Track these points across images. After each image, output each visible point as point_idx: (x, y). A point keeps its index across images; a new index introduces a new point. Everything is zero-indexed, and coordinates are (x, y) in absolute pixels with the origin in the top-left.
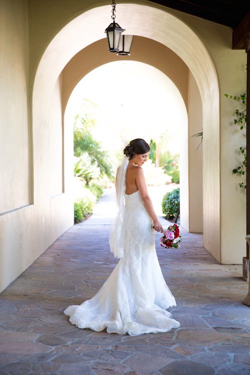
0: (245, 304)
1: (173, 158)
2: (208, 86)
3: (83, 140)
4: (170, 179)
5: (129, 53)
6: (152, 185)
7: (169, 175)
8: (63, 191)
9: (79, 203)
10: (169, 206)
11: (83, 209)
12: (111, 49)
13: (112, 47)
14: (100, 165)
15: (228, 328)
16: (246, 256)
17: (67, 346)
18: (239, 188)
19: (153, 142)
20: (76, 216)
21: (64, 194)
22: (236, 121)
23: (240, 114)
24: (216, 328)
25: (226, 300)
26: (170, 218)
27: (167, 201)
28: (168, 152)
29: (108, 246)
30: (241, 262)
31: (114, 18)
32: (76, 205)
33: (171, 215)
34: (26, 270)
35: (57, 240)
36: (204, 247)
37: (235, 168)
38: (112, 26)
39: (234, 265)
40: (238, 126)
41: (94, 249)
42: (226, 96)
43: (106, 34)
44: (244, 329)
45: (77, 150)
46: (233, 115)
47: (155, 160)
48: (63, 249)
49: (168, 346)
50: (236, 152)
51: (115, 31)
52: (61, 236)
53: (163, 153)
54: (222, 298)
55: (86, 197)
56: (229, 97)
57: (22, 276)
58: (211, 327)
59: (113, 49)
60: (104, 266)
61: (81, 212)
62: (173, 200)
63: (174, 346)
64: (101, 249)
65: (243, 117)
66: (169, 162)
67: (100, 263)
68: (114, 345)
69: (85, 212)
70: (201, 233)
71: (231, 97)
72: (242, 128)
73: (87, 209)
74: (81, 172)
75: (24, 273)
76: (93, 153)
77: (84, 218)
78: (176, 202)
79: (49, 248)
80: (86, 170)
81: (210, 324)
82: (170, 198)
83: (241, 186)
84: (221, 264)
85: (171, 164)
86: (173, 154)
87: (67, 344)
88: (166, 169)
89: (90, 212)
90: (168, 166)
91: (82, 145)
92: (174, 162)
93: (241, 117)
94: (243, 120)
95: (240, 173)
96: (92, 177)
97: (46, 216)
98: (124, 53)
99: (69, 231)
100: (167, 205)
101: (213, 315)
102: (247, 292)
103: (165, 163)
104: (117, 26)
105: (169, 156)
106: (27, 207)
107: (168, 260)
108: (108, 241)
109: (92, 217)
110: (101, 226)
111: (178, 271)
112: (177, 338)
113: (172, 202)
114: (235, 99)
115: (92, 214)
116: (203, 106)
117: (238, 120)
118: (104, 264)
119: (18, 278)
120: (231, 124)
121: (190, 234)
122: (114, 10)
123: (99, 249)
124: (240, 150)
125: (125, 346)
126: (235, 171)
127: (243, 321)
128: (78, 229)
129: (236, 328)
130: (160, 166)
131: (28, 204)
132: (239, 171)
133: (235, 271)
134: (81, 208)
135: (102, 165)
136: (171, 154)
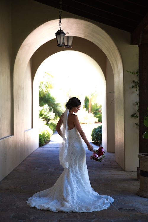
0: (137, 195)
1: (99, 107)
2: (117, 66)
3: (45, 96)
4: (97, 120)
5: (71, 46)
6: (86, 124)
7: (97, 117)
8: (32, 127)
9: (42, 134)
10: (96, 136)
11: (45, 138)
12: (58, 45)
13: (59, 43)
14: (55, 111)
15: (127, 209)
16: (139, 166)
17: (30, 220)
18: (135, 126)
19: (87, 98)
20: (40, 142)
21: (33, 129)
22: (133, 87)
23: (136, 82)
24: (119, 209)
25: (127, 192)
26: (96, 143)
27: (95, 133)
28: (96, 104)
29: (59, 160)
30: (136, 170)
31: (60, 27)
32: (40, 136)
33: (97, 142)
34: (9, 175)
35: (28, 156)
36: (115, 161)
37: (132, 114)
38: (59, 31)
39: (132, 171)
40: (134, 90)
41: (50, 162)
42: (127, 72)
43: (55, 36)
44: (136, 209)
45: (41, 103)
46: (132, 83)
47: (88, 108)
48: (31, 162)
49: (90, 220)
50: (134, 104)
51: (61, 34)
52: (31, 154)
53: (93, 104)
54: (124, 191)
55: (47, 131)
56: (129, 72)
57: (6, 178)
58: (116, 209)
59: (60, 45)
60: (56, 172)
61: (43, 140)
62: (98, 133)
63: (94, 220)
64: (54, 162)
65: (137, 84)
66: (97, 110)
67: (53, 170)
68: (58, 219)
69: (45, 140)
70: (114, 152)
71: (130, 72)
72: (136, 90)
73: (46, 138)
74: (43, 116)
75: (7, 176)
76: (51, 105)
77: (45, 143)
78: (100, 134)
79: (23, 161)
80: (46, 115)
81: (116, 207)
82: (96, 131)
83: (136, 125)
84: (125, 171)
85: (98, 111)
86: (99, 105)
87: (30, 219)
88: (95, 114)
89: (48, 139)
90: (96, 112)
91: (44, 99)
92: (100, 110)
93: (136, 84)
94: (137, 86)
95: (136, 117)
96: (50, 119)
97: (21, 142)
98: (68, 46)
99: (36, 151)
100: (94, 136)
101: (118, 201)
102: (139, 187)
103: (94, 111)
104: (62, 31)
105: (97, 106)
106: (9, 137)
107: (94, 168)
108: (58, 157)
109: (50, 143)
110: (55, 148)
111: (99, 175)
112: (96, 215)
113: (97, 134)
114: (132, 73)
115: (50, 141)
116: (115, 77)
117: (134, 86)
118: (55, 171)
119: (4, 179)
120: (130, 88)
121: (108, 153)
122: (60, 22)
123: (53, 162)
124: (136, 104)
125: (65, 220)
126: (133, 116)
127: (136, 205)
128: (41, 150)
129: (131, 209)
130: (91, 112)
131: (10, 135)
132: (135, 115)
133: (133, 175)
134: (43, 137)
135: (56, 111)
136: (98, 105)
